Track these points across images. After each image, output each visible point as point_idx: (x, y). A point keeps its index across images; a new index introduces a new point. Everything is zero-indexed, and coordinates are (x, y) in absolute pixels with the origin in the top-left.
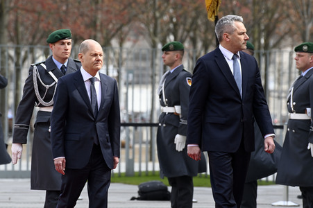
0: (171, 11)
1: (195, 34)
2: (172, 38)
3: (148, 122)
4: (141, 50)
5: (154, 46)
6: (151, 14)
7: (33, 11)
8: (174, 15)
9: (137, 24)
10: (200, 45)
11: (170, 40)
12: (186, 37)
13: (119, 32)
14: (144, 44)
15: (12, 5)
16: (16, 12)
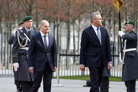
0: (100, 9)
1: (110, 18)
4: (88, 24)
7: (44, 9)
8: (101, 10)
9: (86, 14)
10: (112, 22)
12: (106, 19)
13: (79, 17)
16: (37, 9)
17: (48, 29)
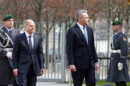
0: (117, 7)
1: (128, 17)
2: (117, 19)
3: (106, 57)
4: (103, 24)
5: (109, 22)
6: (108, 8)
7: (54, 7)
8: (118, 9)
9: (101, 12)
11: (116, 20)
12: (124, 19)
13: (93, 16)
14: (104, 22)
15: (45, 5)
16: (47, 7)
17: (33, 29)
